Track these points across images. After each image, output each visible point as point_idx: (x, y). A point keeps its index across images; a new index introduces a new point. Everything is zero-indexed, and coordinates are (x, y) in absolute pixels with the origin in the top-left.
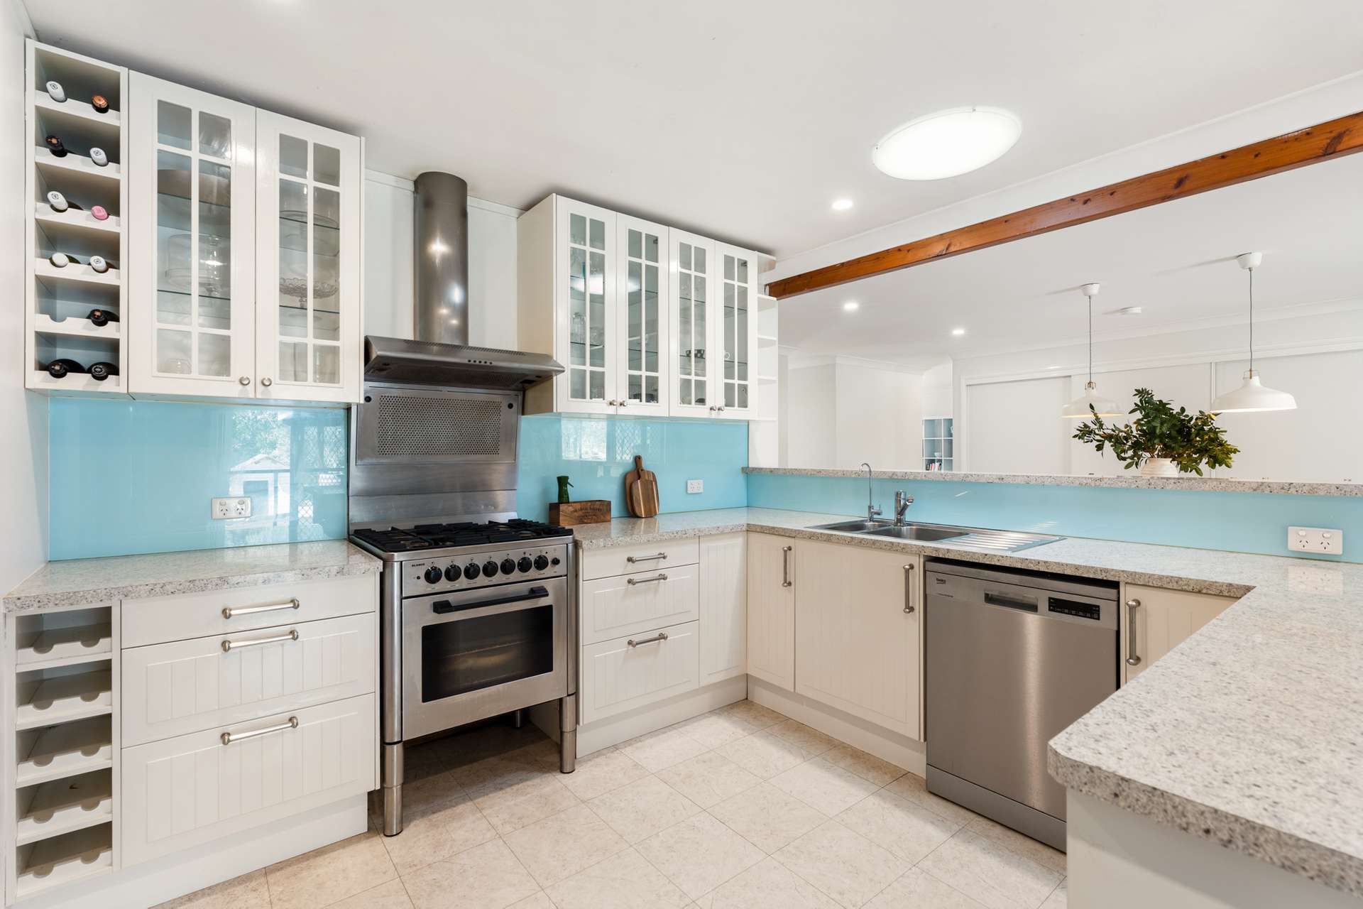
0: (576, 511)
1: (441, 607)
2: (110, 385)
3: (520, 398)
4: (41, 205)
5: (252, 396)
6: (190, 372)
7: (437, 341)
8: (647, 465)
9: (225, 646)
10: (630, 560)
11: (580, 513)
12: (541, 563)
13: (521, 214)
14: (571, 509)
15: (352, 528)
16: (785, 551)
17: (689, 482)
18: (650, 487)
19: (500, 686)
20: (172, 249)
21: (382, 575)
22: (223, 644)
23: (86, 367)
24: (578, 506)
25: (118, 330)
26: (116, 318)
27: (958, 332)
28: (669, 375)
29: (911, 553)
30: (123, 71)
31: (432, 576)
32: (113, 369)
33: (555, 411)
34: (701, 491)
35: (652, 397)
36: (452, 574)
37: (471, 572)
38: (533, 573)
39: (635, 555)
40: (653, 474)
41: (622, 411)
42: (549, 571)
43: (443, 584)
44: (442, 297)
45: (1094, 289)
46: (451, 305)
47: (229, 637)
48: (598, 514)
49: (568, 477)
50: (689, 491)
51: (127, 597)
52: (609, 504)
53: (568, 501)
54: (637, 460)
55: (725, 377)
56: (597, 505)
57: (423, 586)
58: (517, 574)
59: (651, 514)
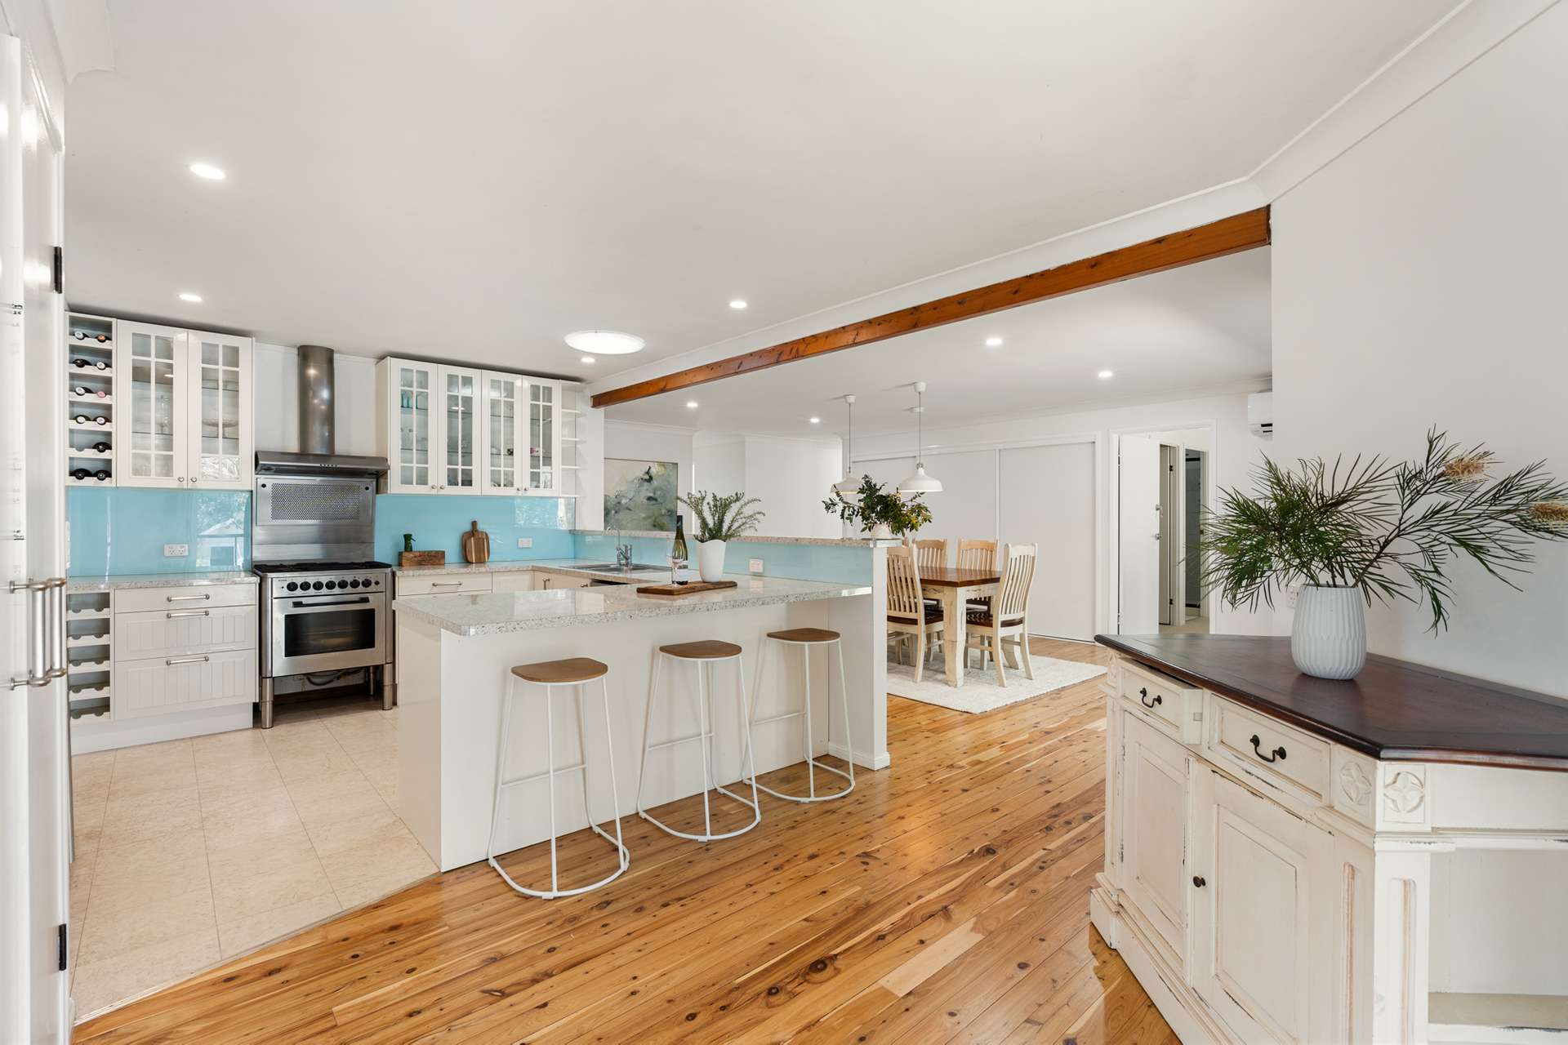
0: (415, 557)
1: (297, 605)
2: (107, 482)
3: (374, 483)
4: (71, 393)
5: (185, 487)
6: (150, 475)
7: (310, 452)
8: (480, 527)
9: (169, 616)
10: (434, 585)
11: (419, 558)
12: (367, 584)
13: (378, 362)
14: (412, 555)
15: (254, 564)
16: (545, 582)
17: (520, 540)
18: (482, 542)
19: (338, 653)
20: (140, 401)
21: (260, 585)
22: (168, 615)
23: (93, 473)
24: (418, 554)
25: (111, 454)
26: (110, 448)
27: (815, 420)
28: (481, 466)
29: (584, 578)
30: (114, 320)
31: (292, 587)
32: (109, 474)
33: (389, 492)
34: (531, 545)
35: (468, 482)
36: (305, 586)
37: (318, 586)
38: (360, 588)
39: (437, 582)
40: (486, 534)
41: (442, 492)
42: (373, 588)
43: (299, 592)
45: (852, 399)
47: (170, 612)
48: (433, 559)
49: (411, 535)
50: (520, 546)
51: (117, 588)
52: (443, 553)
53: (411, 550)
54: (474, 524)
55: (531, 468)
56: (433, 554)
57: (286, 593)
58: (349, 589)
59: (481, 561)
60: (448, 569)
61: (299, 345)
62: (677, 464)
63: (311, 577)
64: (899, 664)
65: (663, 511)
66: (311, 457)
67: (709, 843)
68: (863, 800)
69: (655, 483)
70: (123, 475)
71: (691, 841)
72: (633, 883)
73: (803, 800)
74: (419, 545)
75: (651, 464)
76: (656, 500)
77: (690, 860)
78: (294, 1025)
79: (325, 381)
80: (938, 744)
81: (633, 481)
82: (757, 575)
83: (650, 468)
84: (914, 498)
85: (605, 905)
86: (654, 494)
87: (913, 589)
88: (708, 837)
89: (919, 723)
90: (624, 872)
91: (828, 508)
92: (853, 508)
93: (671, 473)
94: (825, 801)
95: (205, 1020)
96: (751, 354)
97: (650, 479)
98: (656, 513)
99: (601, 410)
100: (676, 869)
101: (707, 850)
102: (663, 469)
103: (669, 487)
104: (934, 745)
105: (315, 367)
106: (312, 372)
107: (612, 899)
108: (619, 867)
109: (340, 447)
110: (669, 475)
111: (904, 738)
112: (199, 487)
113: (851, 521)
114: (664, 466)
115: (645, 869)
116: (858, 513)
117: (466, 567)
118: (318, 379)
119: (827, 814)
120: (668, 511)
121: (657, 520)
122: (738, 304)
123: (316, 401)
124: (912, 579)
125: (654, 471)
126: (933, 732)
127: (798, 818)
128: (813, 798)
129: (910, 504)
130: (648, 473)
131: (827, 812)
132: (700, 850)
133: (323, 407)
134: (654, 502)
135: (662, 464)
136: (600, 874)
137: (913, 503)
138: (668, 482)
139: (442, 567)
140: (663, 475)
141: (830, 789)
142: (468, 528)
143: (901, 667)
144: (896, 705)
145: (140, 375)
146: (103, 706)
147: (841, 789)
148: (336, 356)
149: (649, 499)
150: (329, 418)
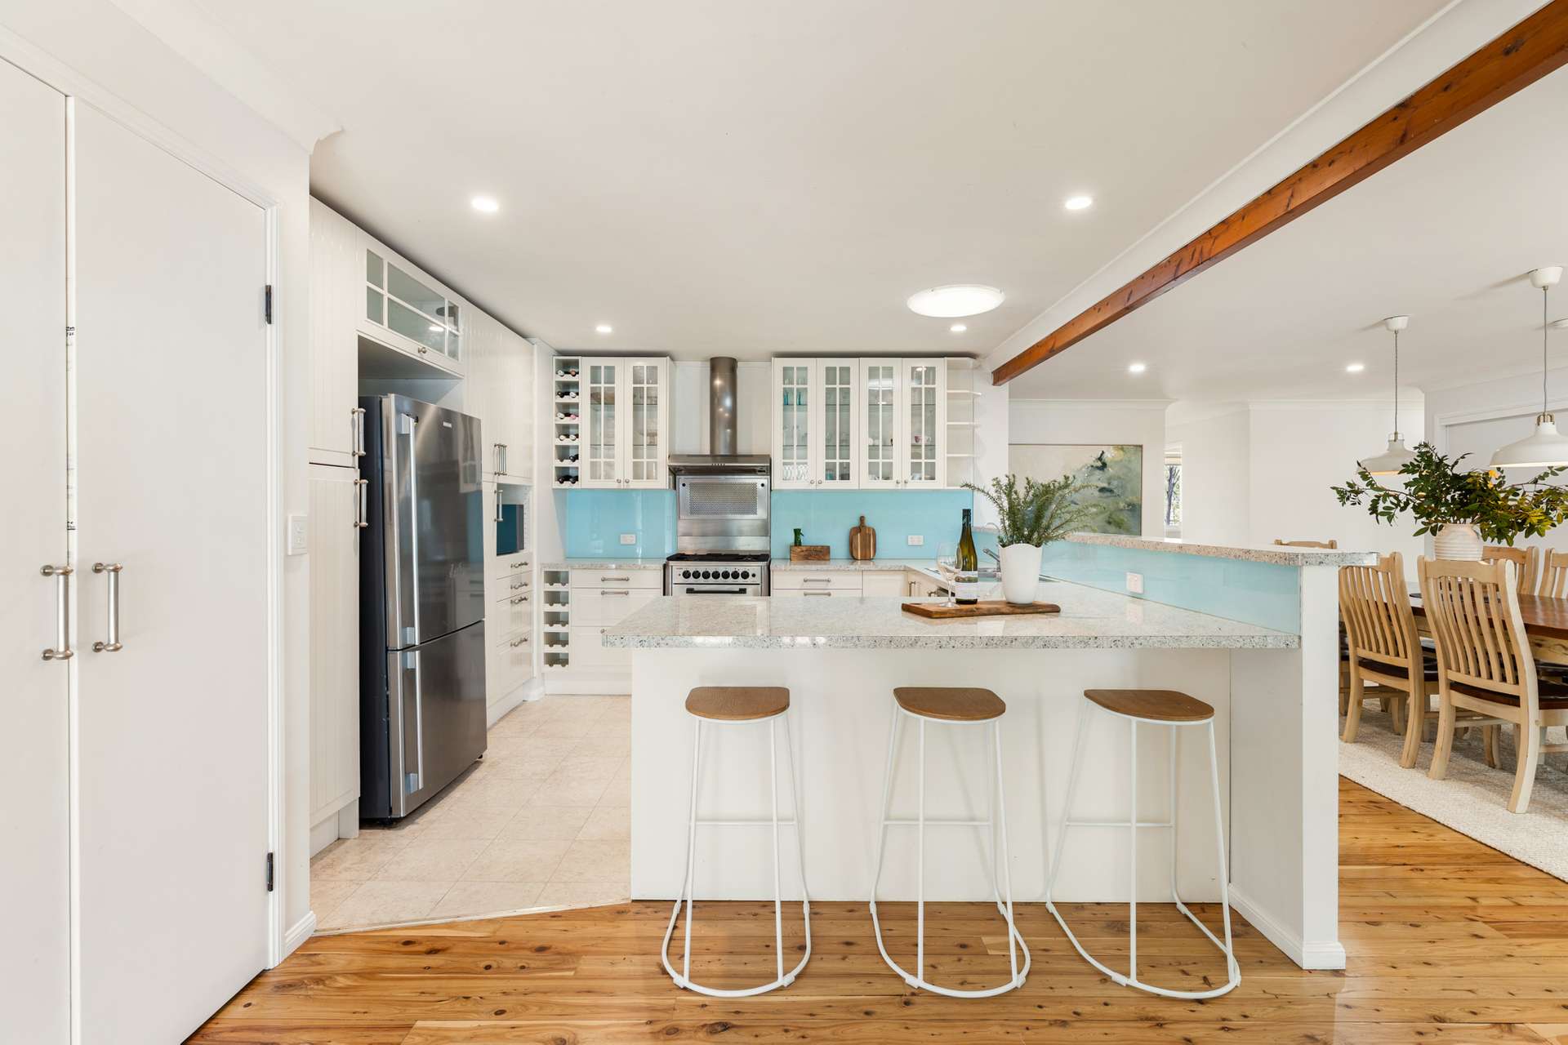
0: (803, 551)
1: (691, 591)
2: (576, 485)
3: (768, 480)
5: (622, 487)
6: (599, 479)
7: (718, 454)
8: (869, 523)
9: (603, 593)
10: (804, 580)
11: (806, 553)
12: (745, 575)
14: (799, 550)
16: (910, 585)
17: (910, 537)
18: (868, 538)
20: (596, 419)
21: (664, 572)
23: (569, 479)
24: (804, 549)
25: (578, 463)
26: (578, 459)
27: (1355, 368)
28: (858, 459)
30: (579, 358)
31: (686, 575)
32: (577, 479)
33: (773, 487)
34: (921, 543)
35: (845, 476)
36: (696, 575)
37: (706, 575)
38: (740, 580)
39: (807, 578)
40: (874, 530)
41: (821, 487)
42: (750, 580)
43: (691, 580)
44: (720, 403)
45: (1400, 323)
46: (725, 408)
47: (604, 590)
48: (819, 554)
49: (800, 530)
50: (910, 543)
51: (573, 568)
52: (828, 548)
53: (800, 545)
54: (862, 519)
55: (912, 458)
56: (818, 549)
57: (682, 579)
58: (730, 580)
59: (866, 558)
60: (832, 565)
61: (709, 358)
62: (1141, 446)
63: (702, 567)
64: (1492, 766)
65: (1122, 505)
66: (719, 458)
67: (918, 992)
68: (1237, 1023)
69: (1110, 471)
70: (585, 481)
71: (898, 977)
72: (779, 1010)
73: (1117, 977)
74: (808, 540)
75: (1104, 449)
76: (1111, 491)
77: (869, 1008)
78: (383, 1023)
79: (728, 390)
80: (1499, 959)
81: (1081, 469)
82: (1136, 597)
83: (1103, 452)
84: (1542, 478)
85: (719, 1029)
86: (1109, 484)
87: (1508, 641)
88: (917, 981)
89: (1474, 899)
90: (781, 988)
91: (1343, 496)
92: (1396, 497)
93: (1133, 458)
94: (1158, 996)
95: (356, 977)
96: (1142, 277)
97: (1104, 465)
98: (1112, 507)
99: (1005, 388)
100: (843, 1016)
101: (907, 1003)
102: (1121, 452)
103: (1129, 475)
104: (1485, 960)
105: (721, 378)
106: (718, 382)
107: (735, 1023)
108: (774, 977)
109: (742, 449)
110: (1130, 461)
111: (1415, 920)
112: (632, 487)
113: (1390, 520)
114: (1122, 449)
115: (808, 997)
116: (1407, 504)
117: (852, 564)
118: (722, 388)
119: (1147, 1024)
120: (1129, 505)
121: (1113, 516)
122: (1079, 203)
123: (721, 410)
124: (1504, 622)
125: (1108, 456)
126: (1498, 929)
127: (1084, 1009)
128: (1133, 981)
129: (1531, 489)
130: (1100, 459)
131: (1148, 1019)
132: (898, 998)
133: (727, 415)
134: (1108, 494)
135: (1121, 448)
136: (749, 976)
137: (1539, 487)
138: (1130, 469)
139: (827, 562)
140: (1121, 461)
141: (1184, 973)
142: (856, 523)
143: (1493, 773)
144: (1436, 847)
145: (595, 397)
146: (563, 661)
147: (1207, 983)
148: (739, 364)
149: (1102, 490)
150: (733, 423)
